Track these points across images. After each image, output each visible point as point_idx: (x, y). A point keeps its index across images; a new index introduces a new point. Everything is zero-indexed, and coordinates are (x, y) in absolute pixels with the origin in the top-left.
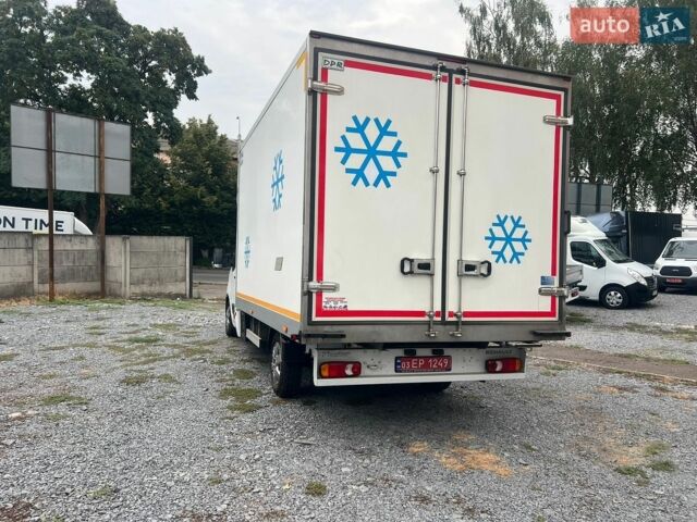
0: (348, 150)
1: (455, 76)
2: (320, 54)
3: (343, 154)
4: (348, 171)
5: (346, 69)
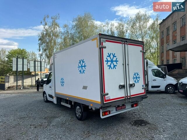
1: (125, 43)
2: (101, 39)
3: (107, 62)
5: (106, 42)
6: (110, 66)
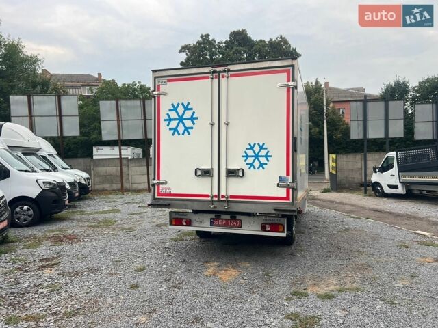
0: (170, 120)
1: (221, 74)
2: (157, 79)
3: (168, 122)
4: (170, 129)
5: (169, 83)
6: (175, 130)
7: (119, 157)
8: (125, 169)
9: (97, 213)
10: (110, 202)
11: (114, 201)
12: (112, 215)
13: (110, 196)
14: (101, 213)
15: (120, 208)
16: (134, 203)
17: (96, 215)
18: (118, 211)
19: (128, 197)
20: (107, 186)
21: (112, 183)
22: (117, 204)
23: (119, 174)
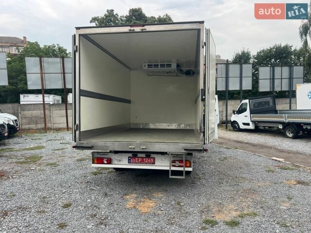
7: (42, 102)
8: (47, 112)
9: (24, 149)
10: (36, 139)
11: (39, 139)
12: (38, 151)
13: (36, 134)
14: (28, 149)
15: (44, 145)
16: (56, 140)
17: (24, 152)
18: (43, 147)
19: (51, 135)
20: (33, 126)
21: (37, 123)
22: (41, 141)
23: (43, 116)
